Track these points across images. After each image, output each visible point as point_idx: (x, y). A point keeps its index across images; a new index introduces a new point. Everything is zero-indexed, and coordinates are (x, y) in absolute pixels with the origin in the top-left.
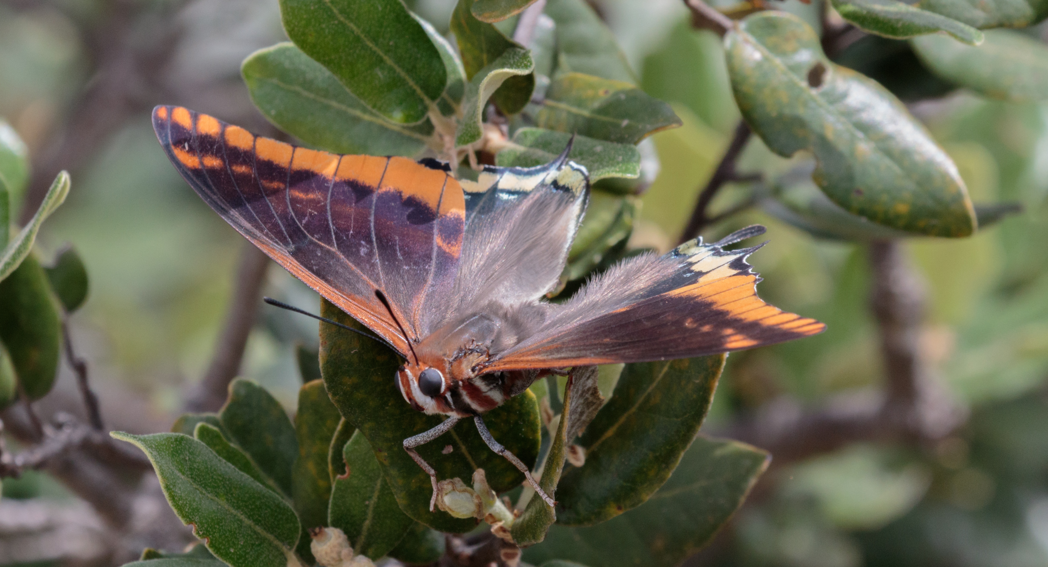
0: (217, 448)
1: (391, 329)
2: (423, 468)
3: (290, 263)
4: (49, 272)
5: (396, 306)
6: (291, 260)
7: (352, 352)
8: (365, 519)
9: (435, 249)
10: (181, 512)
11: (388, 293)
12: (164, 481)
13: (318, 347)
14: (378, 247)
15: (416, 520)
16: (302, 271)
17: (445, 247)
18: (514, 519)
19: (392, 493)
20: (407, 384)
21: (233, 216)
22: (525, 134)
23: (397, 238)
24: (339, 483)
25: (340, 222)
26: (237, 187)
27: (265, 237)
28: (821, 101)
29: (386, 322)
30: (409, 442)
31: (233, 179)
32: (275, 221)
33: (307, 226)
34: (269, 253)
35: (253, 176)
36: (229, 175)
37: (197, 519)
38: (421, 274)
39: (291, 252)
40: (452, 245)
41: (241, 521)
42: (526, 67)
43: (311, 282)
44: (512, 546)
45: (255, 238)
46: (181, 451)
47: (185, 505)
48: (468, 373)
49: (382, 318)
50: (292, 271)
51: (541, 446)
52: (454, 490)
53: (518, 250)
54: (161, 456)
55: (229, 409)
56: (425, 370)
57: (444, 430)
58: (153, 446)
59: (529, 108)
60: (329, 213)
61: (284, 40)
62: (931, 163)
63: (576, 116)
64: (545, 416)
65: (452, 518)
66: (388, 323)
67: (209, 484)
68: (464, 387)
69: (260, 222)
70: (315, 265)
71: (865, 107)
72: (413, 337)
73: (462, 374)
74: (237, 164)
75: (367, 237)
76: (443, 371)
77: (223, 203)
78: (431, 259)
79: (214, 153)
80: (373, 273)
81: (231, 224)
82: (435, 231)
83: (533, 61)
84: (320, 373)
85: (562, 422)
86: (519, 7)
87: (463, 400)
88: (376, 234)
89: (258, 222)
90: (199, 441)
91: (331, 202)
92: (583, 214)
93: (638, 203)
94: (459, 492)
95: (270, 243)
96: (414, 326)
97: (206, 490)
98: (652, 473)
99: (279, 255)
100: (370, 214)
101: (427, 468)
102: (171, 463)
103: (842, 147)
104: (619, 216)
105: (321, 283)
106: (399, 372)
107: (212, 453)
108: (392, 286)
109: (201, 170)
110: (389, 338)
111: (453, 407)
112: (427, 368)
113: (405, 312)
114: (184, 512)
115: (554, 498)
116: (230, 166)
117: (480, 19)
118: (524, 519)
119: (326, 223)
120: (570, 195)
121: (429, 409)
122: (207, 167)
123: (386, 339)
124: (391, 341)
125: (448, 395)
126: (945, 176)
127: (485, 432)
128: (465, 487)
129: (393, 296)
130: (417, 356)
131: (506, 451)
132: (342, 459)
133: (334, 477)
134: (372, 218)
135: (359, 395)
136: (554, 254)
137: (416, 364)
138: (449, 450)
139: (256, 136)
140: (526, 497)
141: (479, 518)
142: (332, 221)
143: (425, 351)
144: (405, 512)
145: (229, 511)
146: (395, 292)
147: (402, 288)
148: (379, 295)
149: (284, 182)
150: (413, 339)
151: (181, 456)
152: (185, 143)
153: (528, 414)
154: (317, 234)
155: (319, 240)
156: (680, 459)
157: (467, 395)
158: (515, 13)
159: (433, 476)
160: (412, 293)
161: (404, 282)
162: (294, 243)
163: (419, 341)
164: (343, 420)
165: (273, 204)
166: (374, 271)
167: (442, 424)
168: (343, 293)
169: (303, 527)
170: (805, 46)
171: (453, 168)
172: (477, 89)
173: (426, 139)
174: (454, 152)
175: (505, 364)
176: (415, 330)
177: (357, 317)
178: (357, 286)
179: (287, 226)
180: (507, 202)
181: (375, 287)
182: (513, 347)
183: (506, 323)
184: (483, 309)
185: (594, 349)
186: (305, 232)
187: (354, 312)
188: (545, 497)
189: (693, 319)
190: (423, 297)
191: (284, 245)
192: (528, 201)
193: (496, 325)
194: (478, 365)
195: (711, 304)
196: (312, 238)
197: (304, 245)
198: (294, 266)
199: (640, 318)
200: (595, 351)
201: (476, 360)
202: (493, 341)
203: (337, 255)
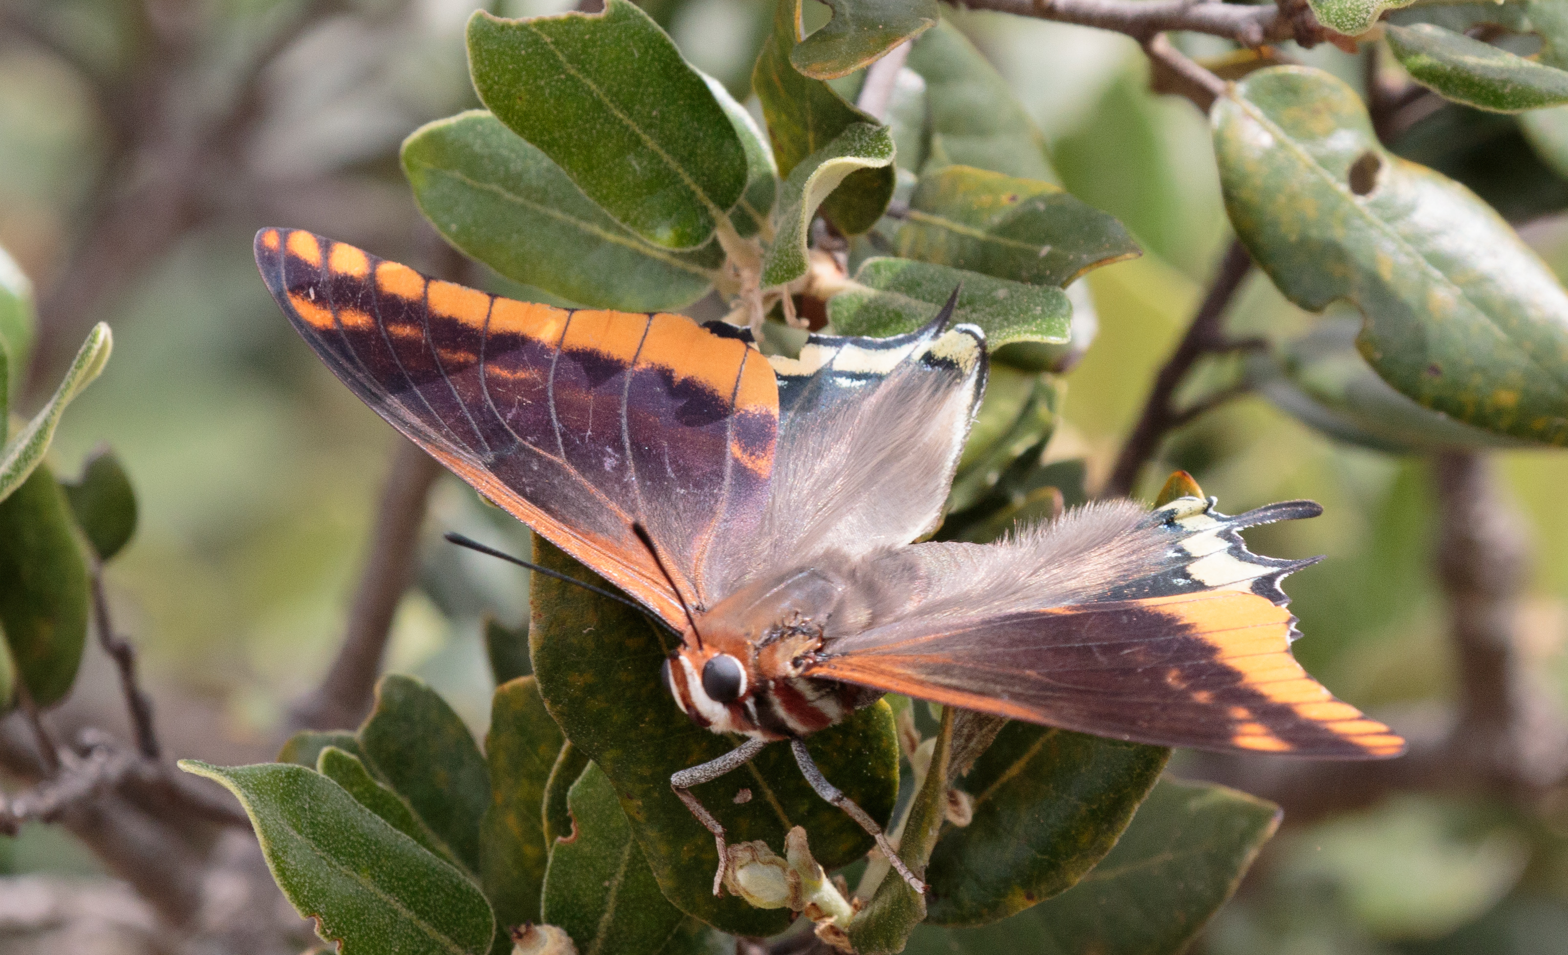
0: (355, 789)
1: (657, 590)
2: (704, 822)
3: (487, 482)
4: (71, 491)
5: (664, 553)
6: (489, 477)
7: (585, 632)
8: (603, 912)
9: (730, 462)
10: (297, 897)
11: (653, 528)
12: (269, 843)
13: (528, 622)
14: (634, 458)
15: (689, 914)
16: (507, 495)
17: (746, 460)
18: (854, 914)
19: (648, 868)
20: (683, 681)
21: (390, 406)
22: (877, 267)
23: (665, 444)
24: (560, 850)
25: (570, 416)
26: (397, 359)
27: (444, 440)
28: (1372, 216)
29: (648, 578)
30: (680, 778)
31: (390, 346)
32: (461, 414)
33: (514, 424)
34: (451, 465)
35: (423, 341)
36: (383, 340)
37: (322, 908)
38: (707, 502)
39: (489, 464)
40: (758, 457)
41: (395, 912)
42: (882, 154)
43: (522, 513)
45: (428, 442)
46: (296, 794)
47: (303, 885)
48: (786, 667)
49: (641, 570)
50: (490, 495)
51: (900, 790)
52: (754, 860)
53: (868, 463)
54: (263, 802)
55: (374, 724)
56: (714, 658)
57: (739, 761)
58: (250, 785)
59: (883, 225)
60: (552, 403)
61: (475, 105)
63: (962, 238)
64: (906, 741)
65: (751, 908)
66: (652, 580)
67: (343, 850)
68: (778, 690)
69: (437, 415)
70: (529, 485)
72: (694, 603)
73: (775, 669)
74: (396, 322)
75: (615, 441)
76: (744, 661)
77: (375, 385)
78: (723, 479)
79: (359, 304)
80: (625, 498)
81: (388, 419)
82: (729, 433)
83: (893, 143)
84: (531, 668)
85: (938, 751)
86: (871, 55)
87: (775, 712)
88: (630, 438)
89: (433, 415)
90: (326, 777)
91: (554, 384)
92: (979, 403)
94: (763, 863)
95: (453, 449)
96: (695, 585)
97: (338, 859)
98: (1084, 840)
99: (468, 469)
100: (620, 404)
101: (709, 823)
102: (279, 814)
103: (1407, 294)
104: (1029, 408)
105: (540, 514)
106: (669, 662)
107: (348, 798)
108: (658, 519)
109: (337, 331)
110: (654, 604)
111: (757, 723)
112: (716, 654)
113: (680, 563)
114: (300, 897)
115: (924, 879)
116: (385, 326)
117: (805, 73)
118: (871, 914)
119: (546, 417)
120: (955, 373)
121: (719, 723)
122: (347, 326)
123: (648, 605)
124: (657, 609)
125: (750, 703)
127: (810, 767)
128: (772, 856)
129: (659, 536)
130: (700, 634)
131: (845, 799)
132: (566, 811)
133: (552, 840)
134: (624, 411)
135: (596, 704)
136: (931, 470)
137: (698, 647)
138: (744, 797)
139: (428, 279)
140: (873, 875)
141: (794, 909)
142: (558, 414)
143: (716, 626)
144: (670, 901)
145: (376, 896)
146: (663, 529)
147: (675, 525)
148: (639, 531)
149: (477, 353)
150: (693, 606)
151: (297, 803)
152: (309, 288)
153: (878, 737)
154: (531, 436)
155: (535, 445)
156: (1133, 815)
157: (781, 705)
158: (862, 64)
159: (720, 836)
160: (692, 532)
161: (678, 514)
162: (492, 450)
163: (703, 610)
164: (567, 744)
165: (458, 387)
166: (627, 496)
167: (737, 751)
169: (498, 922)
170: (1345, 124)
171: (756, 333)
172: (800, 191)
173: (709, 273)
174: (757, 298)
175: (853, 670)
176: (697, 592)
177: (600, 571)
178: (600, 519)
179: (482, 423)
180: (849, 390)
181: (630, 520)
182: (864, 631)
183: (854, 587)
184: (816, 560)
185: (1010, 685)
186: (512, 431)
187: (594, 562)
188: (908, 877)
189: (1182, 670)
190: (709, 539)
191: (477, 452)
192: (884, 388)
193: (836, 590)
194: (805, 656)
195: (1212, 650)
196: (524, 442)
197: (509, 453)
198: (494, 487)
199: (1090, 644)
200: (1010, 689)
201: (801, 645)
202: (830, 616)
203: (565, 469)
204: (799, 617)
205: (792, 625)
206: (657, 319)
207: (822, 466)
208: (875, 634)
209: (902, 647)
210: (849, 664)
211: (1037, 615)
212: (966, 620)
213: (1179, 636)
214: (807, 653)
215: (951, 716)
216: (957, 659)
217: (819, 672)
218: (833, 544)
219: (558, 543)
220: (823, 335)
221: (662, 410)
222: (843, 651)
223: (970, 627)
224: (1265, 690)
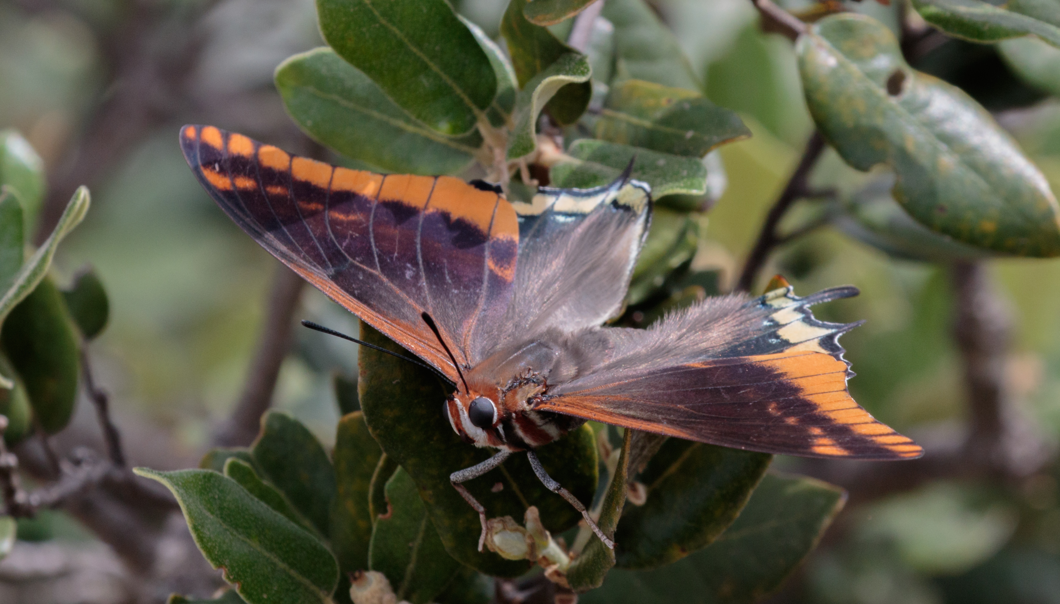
0: (249, 485)
1: (440, 355)
2: (472, 504)
3: (330, 287)
4: (67, 296)
5: (444, 332)
6: (331, 284)
7: (394, 382)
8: (409, 562)
9: (487, 272)
10: (211, 554)
11: (437, 318)
12: (192, 521)
13: (357, 377)
14: (425, 270)
15: (463, 563)
16: (343, 296)
17: (498, 271)
18: (570, 562)
19: (437, 534)
20: (457, 415)
21: (267, 239)
22: (581, 147)
23: (445, 261)
24: (380, 523)
25: (383, 244)
26: (271, 209)
27: (302, 261)
28: (901, 110)
29: (434, 348)
30: (456, 476)
31: (267, 200)
32: (313, 243)
33: (348, 249)
34: (306, 277)
35: (289, 197)
36: (263, 196)
37: (227, 562)
38: (472, 298)
39: (331, 276)
40: (505, 269)
41: (274, 564)
42: (583, 73)
43: (353, 307)
44: (568, 591)
45: (292, 262)
46: (210, 488)
47: (215, 547)
48: (523, 404)
49: (429, 343)
50: (331, 296)
51: (599, 482)
52: (505, 529)
53: (576, 273)
54: (188, 494)
55: (261, 445)
56: (476, 399)
57: (494, 465)
58: (180, 483)
59: (586, 119)
60: (372, 235)
61: (321, 44)
62: (1019, 177)
63: (636, 127)
64: (602, 451)
65: (503, 560)
66: (437, 349)
67: (240, 525)
68: (518, 419)
69: (297, 245)
70: (357, 289)
71: (949, 117)
72: (464, 364)
73: (516, 406)
74: (272, 185)
75: (413, 259)
76: (495, 401)
77: (257, 226)
78: (482, 283)
79: (247, 173)
80: (419, 296)
81: (266, 247)
82: (487, 253)
83: (591, 67)
84: (360, 406)
85: (622, 457)
86: (575, 9)
87: (516, 433)
88: (423, 257)
89: (295, 245)
90: (229, 477)
91: (374, 223)
92: (647, 233)
93: (703, 221)
94: (510, 531)
95: (307, 267)
96: (464, 352)
97: (237, 530)
98: (718, 512)
99: (317, 279)
100: (416, 236)
101: (475, 505)
102: (199, 502)
103: (924, 160)
104: (682, 236)
105: (363, 308)
106: (447, 401)
107: (243, 491)
108: (440, 310)
109: (233, 191)
110: (437, 365)
111: (505, 440)
112: (478, 397)
113: (455, 338)
116: (264, 187)
117: (533, 22)
118: (581, 563)
119: (368, 245)
120: (631, 214)
121: (480, 441)
122: (240, 188)
123: (434, 366)
124: (440, 368)
125: (500, 428)
126: (1035, 192)
127: (539, 468)
128: (516, 526)
129: (441, 321)
130: (467, 384)
131: (562, 488)
132: (384, 498)
133: (376, 516)
134: (418, 240)
135: (402, 429)
136: (616, 275)
137: (466, 392)
138: (498, 488)
139: (292, 156)
140: (582, 538)
141: (531, 560)
142: (376, 242)
143: (477, 379)
144: (452, 555)
145: (262, 554)
146: (443, 317)
147: (451, 313)
148: (426, 318)
149: (323, 203)
150: (463, 366)
151: (210, 495)
152: (215, 163)
153: (584, 448)
154: (359, 257)
155: (361, 262)
156: (749, 497)
157: (520, 429)
158: (571, 15)
159: (482, 513)
160: (462, 318)
161: (453, 306)
162: (333, 266)
163: (470, 368)
164: (384, 455)
165: (311, 226)
166: (421, 295)
167: (492, 458)
168: (387, 318)
169: (341, 570)
170: (884, 51)
171: (504, 188)
172: (530, 98)
173: (474, 151)
174: (504, 167)
175: (566, 406)
176: (466, 356)
177: (402, 343)
178: (403, 310)
179: (327, 249)
180: (564, 224)
181: (422, 310)
182: (573, 380)
183: (566, 352)
184: (541, 335)
185: (667, 414)
186: (346, 255)
187: (399, 338)
188: (603, 538)
189: (778, 404)
190: (473, 322)
191: (323, 268)
192: (586, 223)
193: (555, 354)
194: (535, 397)
195: (797, 390)
196: (354, 261)
197: (344, 268)
198: (334, 290)
199: (718, 387)
200: (668, 417)
201: (532, 390)
202: (551, 371)
203: (380, 278)
204: (531, 372)
205: (526, 377)
206: (440, 180)
207: (546, 274)
208: (580, 382)
209: (597, 390)
210: (564, 402)
211: (683, 369)
212: (639, 372)
213: (776, 381)
214: (536, 395)
215: (629, 435)
216: (633, 397)
217: (545, 407)
218: (553, 324)
219: (376, 326)
220: (547, 188)
221: (443, 239)
222: (559, 394)
223: (641, 376)
224: (832, 416)
